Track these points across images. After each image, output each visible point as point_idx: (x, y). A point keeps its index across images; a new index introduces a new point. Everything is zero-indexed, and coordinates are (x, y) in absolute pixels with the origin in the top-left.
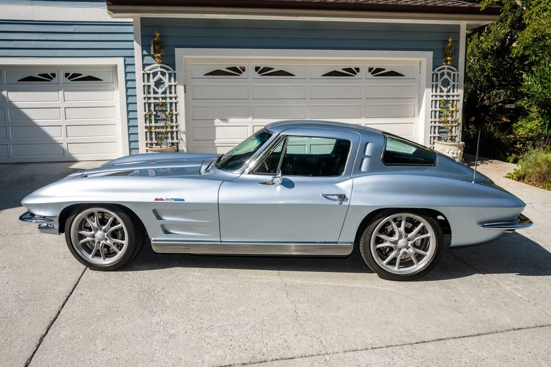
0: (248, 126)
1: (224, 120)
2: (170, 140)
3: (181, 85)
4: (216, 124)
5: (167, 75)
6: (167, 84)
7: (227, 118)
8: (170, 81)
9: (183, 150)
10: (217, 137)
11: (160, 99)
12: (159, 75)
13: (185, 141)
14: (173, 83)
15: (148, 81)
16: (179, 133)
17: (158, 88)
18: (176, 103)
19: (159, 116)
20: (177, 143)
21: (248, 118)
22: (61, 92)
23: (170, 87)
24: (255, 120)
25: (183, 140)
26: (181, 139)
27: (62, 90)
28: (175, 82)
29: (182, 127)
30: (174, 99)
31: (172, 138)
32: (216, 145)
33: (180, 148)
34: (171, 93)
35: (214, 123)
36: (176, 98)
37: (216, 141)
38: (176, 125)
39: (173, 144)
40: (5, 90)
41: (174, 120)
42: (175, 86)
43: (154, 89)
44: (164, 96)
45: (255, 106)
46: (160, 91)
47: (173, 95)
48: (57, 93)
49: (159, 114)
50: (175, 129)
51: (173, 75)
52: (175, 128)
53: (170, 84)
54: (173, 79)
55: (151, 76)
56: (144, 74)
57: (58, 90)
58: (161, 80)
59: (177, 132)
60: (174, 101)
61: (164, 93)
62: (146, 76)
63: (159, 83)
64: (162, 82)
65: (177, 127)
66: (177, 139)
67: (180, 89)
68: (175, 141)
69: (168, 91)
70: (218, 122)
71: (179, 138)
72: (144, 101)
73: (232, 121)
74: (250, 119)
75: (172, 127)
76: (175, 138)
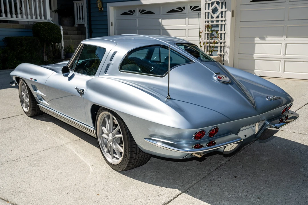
0: (281, 44)
1: (262, 38)
2: (219, 53)
3: (229, 11)
4: (255, 42)
5: (220, 3)
6: (220, 10)
7: (265, 36)
8: (222, 8)
9: (227, 61)
10: (256, 52)
11: (215, 22)
12: (215, 4)
13: (229, 53)
14: (224, 10)
15: (208, 9)
16: (225, 48)
17: (214, 14)
18: (225, 25)
19: (213, 35)
20: (224, 55)
21: (282, 37)
22: (187, 19)
23: (222, 12)
24: (289, 39)
25: (227, 53)
26: (227, 52)
27: (187, 18)
28: (225, 9)
29: (228, 44)
30: (223, 22)
31: (221, 51)
32: (255, 58)
33: (225, 59)
34: (222, 17)
35: (254, 41)
36: (225, 21)
37: (254, 55)
38: (223, 41)
39: (221, 55)
40: (160, 19)
41: (223, 38)
42: (225, 12)
43: (211, 15)
44: (217, 19)
45: (289, 27)
46: (215, 16)
47: (223, 19)
48: (184, 19)
49: (214, 33)
50: (223, 45)
51: (224, 4)
52: (223, 43)
53: (222, 10)
54: (224, 7)
55: (210, 5)
56: (206, 4)
57: (185, 18)
58: (216, 8)
59: (224, 47)
60: (223, 23)
61: (218, 17)
62: (207, 5)
63: (215, 10)
64: (217, 9)
65: (224, 43)
66: (224, 52)
67: (229, 14)
68: (222, 53)
69: (220, 16)
70: (257, 40)
71: (225, 51)
72: (205, 24)
73: (269, 39)
74: (284, 38)
75: (221, 43)
76: (222, 51)
